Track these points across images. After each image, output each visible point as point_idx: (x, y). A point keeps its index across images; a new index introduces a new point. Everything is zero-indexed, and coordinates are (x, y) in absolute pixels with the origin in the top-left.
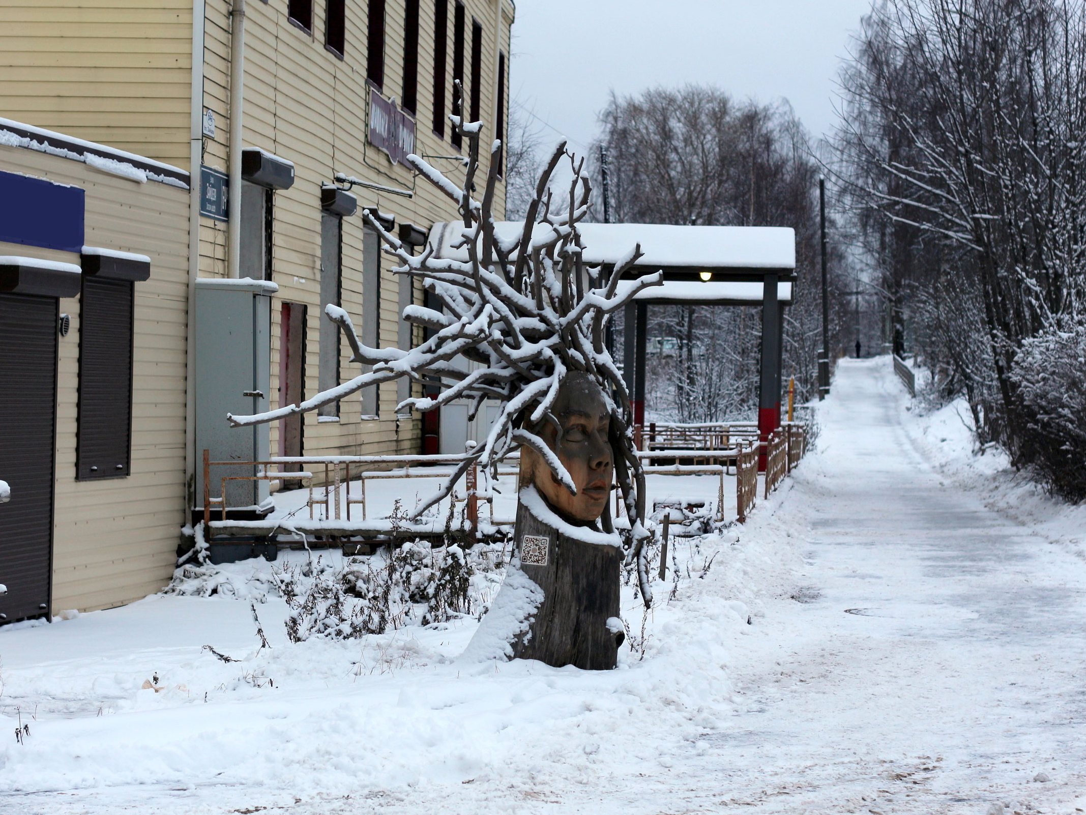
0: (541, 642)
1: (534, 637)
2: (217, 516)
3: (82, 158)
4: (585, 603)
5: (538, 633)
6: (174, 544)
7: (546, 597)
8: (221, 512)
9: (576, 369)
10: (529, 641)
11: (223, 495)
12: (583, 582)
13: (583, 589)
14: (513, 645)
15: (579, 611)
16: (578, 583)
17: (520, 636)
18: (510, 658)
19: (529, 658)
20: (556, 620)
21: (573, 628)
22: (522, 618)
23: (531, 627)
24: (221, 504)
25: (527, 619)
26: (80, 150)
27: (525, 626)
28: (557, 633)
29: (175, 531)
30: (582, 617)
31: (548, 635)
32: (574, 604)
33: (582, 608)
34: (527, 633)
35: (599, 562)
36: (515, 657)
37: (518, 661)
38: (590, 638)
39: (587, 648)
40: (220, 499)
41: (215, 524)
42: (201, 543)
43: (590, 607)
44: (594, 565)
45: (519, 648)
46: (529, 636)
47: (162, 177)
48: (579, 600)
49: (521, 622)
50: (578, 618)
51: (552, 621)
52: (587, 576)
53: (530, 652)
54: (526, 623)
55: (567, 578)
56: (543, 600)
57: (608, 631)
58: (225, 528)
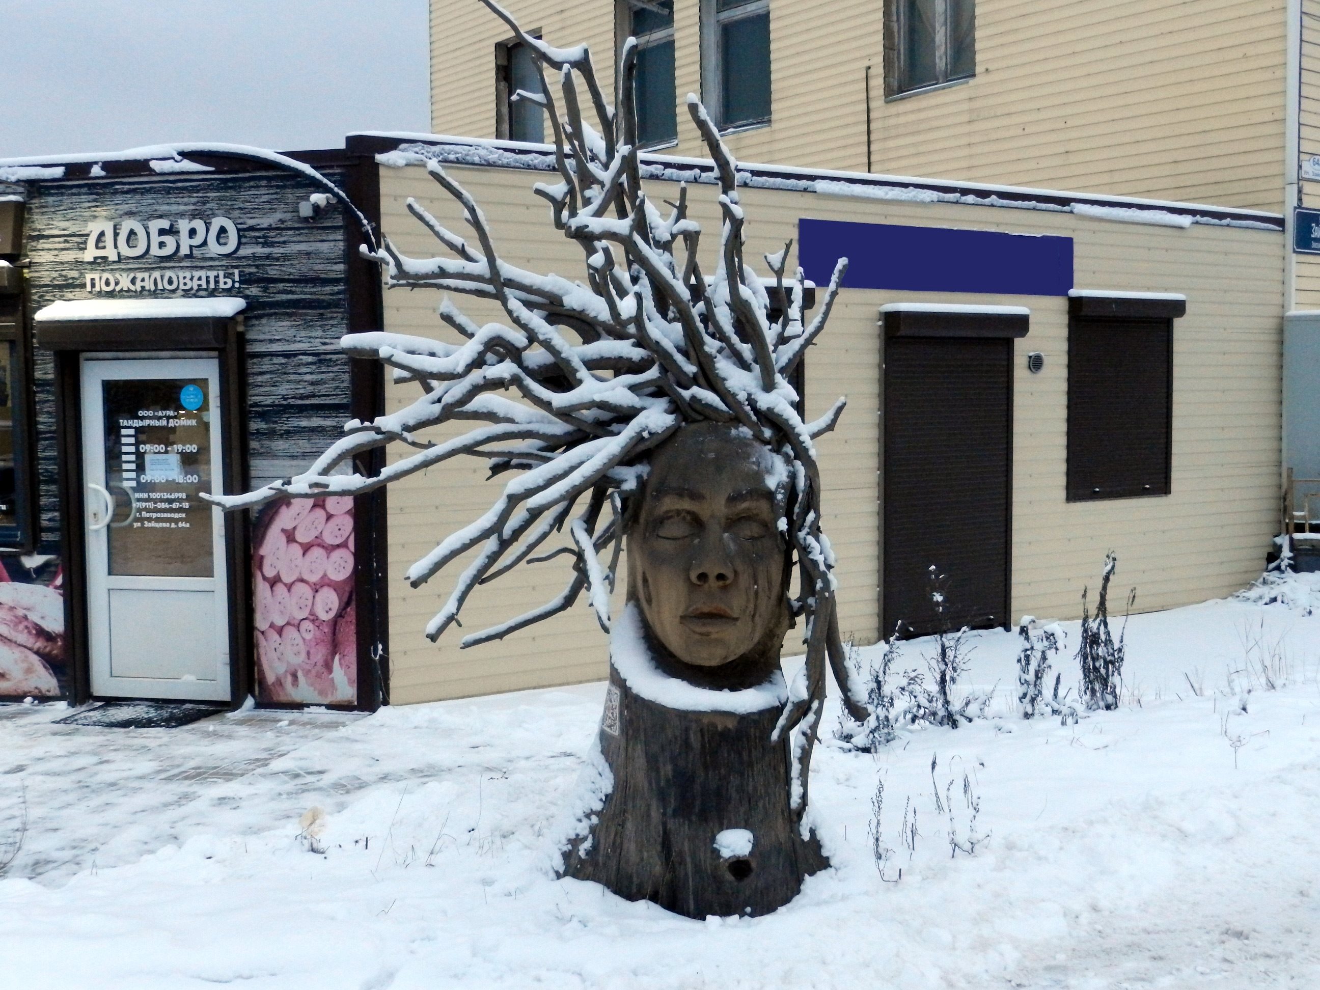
0: (607, 856)
1: (595, 847)
2: (1300, 528)
3: (1066, 208)
4: (673, 803)
5: (602, 841)
6: (1264, 553)
7: (616, 787)
8: (1303, 524)
9: (707, 418)
10: (588, 853)
11: (1306, 509)
12: (667, 770)
13: (668, 781)
14: (566, 856)
15: (664, 814)
16: (657, 771)
17: (575, 842)
18: (559, 876)
19: (587, 879)
20: (629, 825)
21: (660, 840)
22: (580, 814)
23: (593, 830)
24: (1303, 517)
25: (588, 816)
26: (1064, 202)
27: (583, 828)
28: (633, 847)
29: (1266, 540)
30: (672, 824)
31: (617, 847)
32: (654, 804)
33: (670, 811)
34: (585, 839)
35: (695, 740)
36: (566, 874)
37: (568, 881)
38: (688, 860)
39: (686, 874)
40: (1302, 514)
41: (1298, 536)
42: (1286, 553)
43: (683, 810)
44: (687, 744)
45: (574, 861)
46: (587, 845)
47: (1228, 221)
48: (662, 797)
49: (580, 820)
50: (664, 824)
51: (623, 825)
52: (673, 760)
53: (590, 869)
54: (586, 824)
55: (640, 761)
56: (609, 790)
57: (716, 853)
58: (1306, 540)
